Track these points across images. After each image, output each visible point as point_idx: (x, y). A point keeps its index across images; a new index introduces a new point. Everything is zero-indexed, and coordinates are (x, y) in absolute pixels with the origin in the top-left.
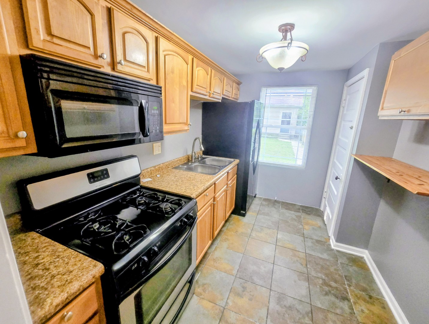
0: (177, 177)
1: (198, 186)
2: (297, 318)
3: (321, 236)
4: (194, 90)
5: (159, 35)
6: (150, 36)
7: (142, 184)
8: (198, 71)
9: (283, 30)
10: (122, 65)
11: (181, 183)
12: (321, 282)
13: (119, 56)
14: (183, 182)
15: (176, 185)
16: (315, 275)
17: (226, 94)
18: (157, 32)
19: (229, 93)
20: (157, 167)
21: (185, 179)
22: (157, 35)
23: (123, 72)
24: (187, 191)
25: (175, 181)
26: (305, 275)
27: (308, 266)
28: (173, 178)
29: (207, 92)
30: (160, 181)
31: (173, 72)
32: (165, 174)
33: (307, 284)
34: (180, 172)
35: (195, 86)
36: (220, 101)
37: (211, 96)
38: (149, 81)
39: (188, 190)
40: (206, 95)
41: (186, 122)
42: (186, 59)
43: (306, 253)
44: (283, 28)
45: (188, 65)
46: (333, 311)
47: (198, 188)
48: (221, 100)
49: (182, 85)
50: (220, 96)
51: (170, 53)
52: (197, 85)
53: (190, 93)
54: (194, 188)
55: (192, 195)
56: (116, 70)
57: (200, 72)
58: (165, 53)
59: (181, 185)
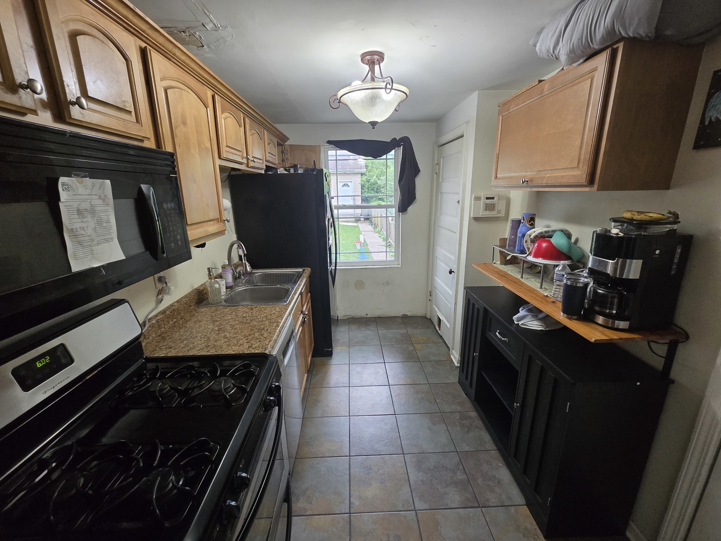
0: (217, 321)
1: (267, 330)
2: (449, 478)
3: (439, 354)
4: (224, 155)
5: (148, 47)
6: (132, 46)
7: (147, 353)
8: (224, 120)
9: (368, 61)
10: (82, 107)
11: (233, 331)
12: (457, 416)
13: (72, 88)
14: (236, 328)
15: (225, 337)
16: (450, 410)
17: (271, 160)
18: (144, 39)
19: (273, 157)
20: (168, 312)
21: (237, 322)
22: (144, 45)
23: (85, 125)
24: (252, 344)
25: (219, 331)
26: (438, 414)
27: (438, 401)
28: (211, 326)
29: (243, 158)
30: (186, 339)
31: (184, 123)
32: (190, 320)
33: (444, 425)
34: (217, 310)
35: (224, 149)
36: (263, 172)
37: (251, 164)
38: (142, 141)
39: (253, 342)
40: (241, 163)
41: (219, 217)
42: (203, 98)
43: (429, 384)
44: (368, 57)
45: (208, 109)
46: (483, 449)
47: (270, 333)
48: (264, 170)
49: (203, 147)
50: (263, 163)
51: (173, 84)
52: (227, 146)
53: (219, 162)
54: (262, 335)
55: (266, 350)
56: (68, 120)
57: (228, 123)
58: (166, 83)
59: (235, 336)
